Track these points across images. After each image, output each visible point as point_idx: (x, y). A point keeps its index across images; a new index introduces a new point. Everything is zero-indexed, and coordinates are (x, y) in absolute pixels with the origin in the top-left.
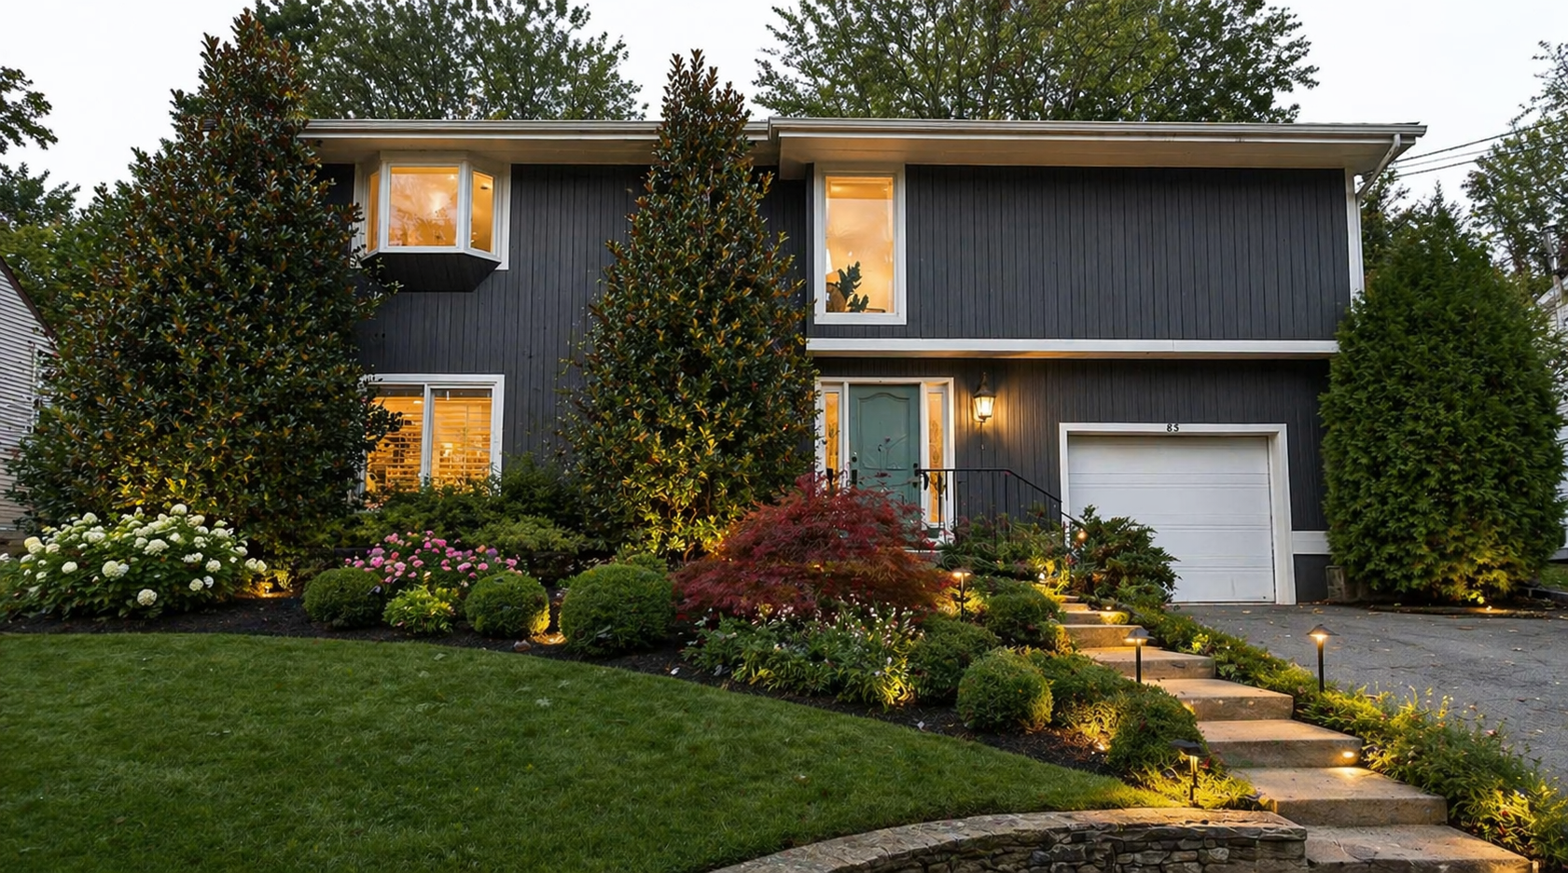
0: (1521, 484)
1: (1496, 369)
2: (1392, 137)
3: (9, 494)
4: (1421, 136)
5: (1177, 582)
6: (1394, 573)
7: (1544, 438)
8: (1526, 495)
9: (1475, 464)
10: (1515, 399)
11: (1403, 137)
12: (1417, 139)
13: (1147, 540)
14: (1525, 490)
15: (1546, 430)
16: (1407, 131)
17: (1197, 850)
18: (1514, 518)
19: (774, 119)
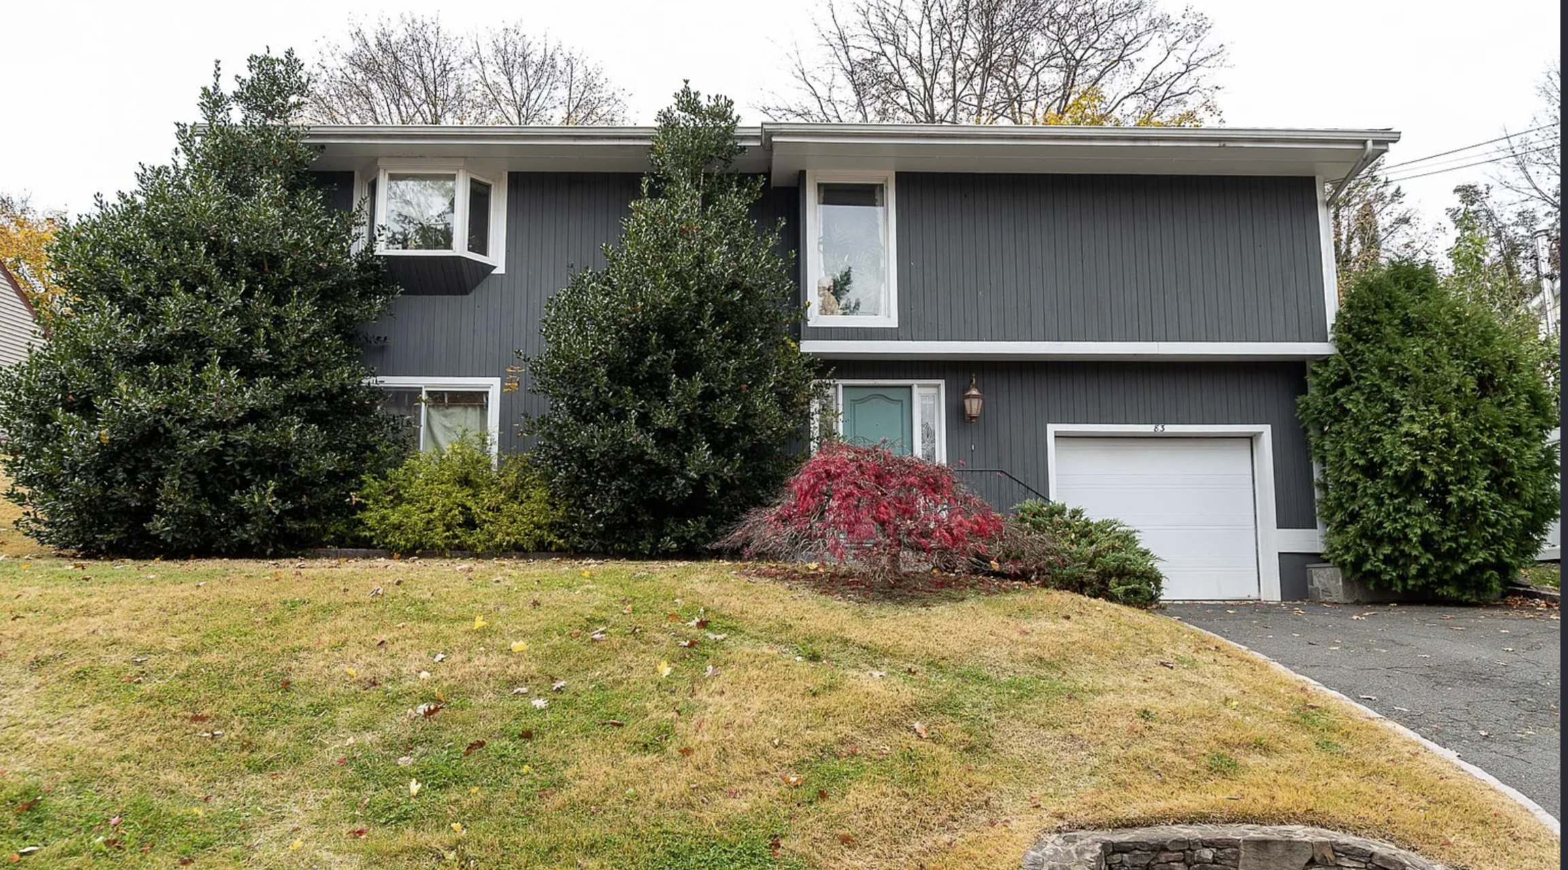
0: (1512, 485)
1: (1487, 372)
2: (1364, 143)
3: (9, 495)
4: (1395, 142)
5: (1164, 583)
6: (1391, 574)
7: (1535, 440)
8: (1517, 496)
9: (1468, 465)
10: (1507, 401)
11: (1375, 142)
12: (1390, 144)
13: (1134, 541)
14: (1516, 491)
15: (1537, 432)
16: (1379, 137)
17: (1183, 851)
18: (1506, 518)
19: (766, 124)
